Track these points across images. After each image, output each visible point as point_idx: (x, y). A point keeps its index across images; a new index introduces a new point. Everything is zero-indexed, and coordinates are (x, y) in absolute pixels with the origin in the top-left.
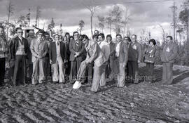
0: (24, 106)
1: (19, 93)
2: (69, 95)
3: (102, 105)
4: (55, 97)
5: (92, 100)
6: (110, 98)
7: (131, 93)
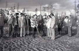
0: (22, 47)
1: (18, 41)
2: (39, 41)
3: (55, 46)
4: (34, 43)
5: (50, 44)
6: (57, 42)
7: (64, 40)
